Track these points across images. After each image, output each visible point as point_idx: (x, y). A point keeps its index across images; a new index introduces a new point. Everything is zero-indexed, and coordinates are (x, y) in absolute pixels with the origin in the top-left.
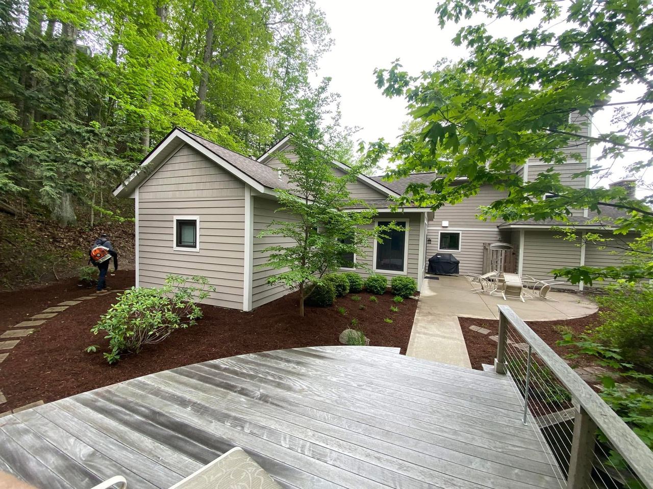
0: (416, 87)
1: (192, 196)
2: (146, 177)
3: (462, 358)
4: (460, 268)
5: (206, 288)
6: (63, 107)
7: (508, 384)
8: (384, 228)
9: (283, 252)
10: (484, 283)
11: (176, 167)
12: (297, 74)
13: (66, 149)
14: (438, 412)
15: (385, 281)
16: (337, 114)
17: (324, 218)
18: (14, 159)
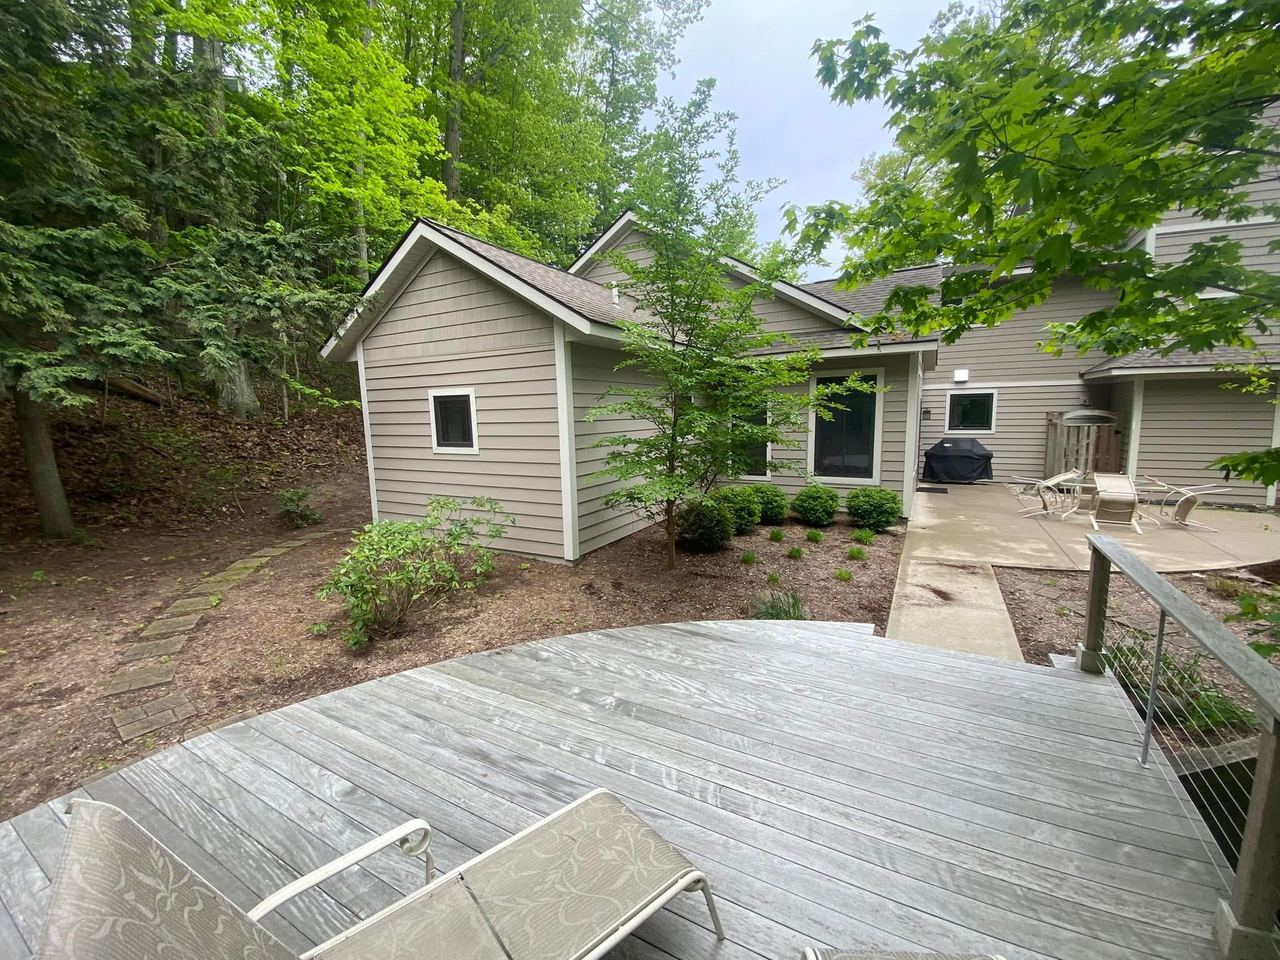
0: (910, 73)
1: (458, 351)
2: (373, 321)
3: (1003, 644)
4: (993, 467)
5: (499, 519)
6: (220, 198)
7: (1107, 690)
8: (835, 388)
9: (632, 448)
10: (1048, 497)
11: (425, 296)
12: (632, 81)
13: (235, 279)
14: (959, 740)
15: (833, 498)
16: (728, 156)
17: (710, 375)
18: (150, 302)
